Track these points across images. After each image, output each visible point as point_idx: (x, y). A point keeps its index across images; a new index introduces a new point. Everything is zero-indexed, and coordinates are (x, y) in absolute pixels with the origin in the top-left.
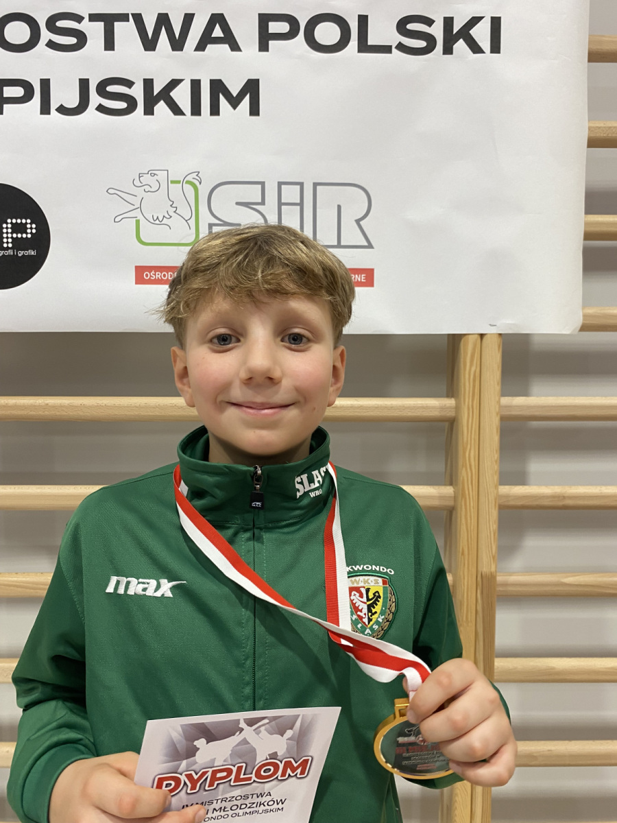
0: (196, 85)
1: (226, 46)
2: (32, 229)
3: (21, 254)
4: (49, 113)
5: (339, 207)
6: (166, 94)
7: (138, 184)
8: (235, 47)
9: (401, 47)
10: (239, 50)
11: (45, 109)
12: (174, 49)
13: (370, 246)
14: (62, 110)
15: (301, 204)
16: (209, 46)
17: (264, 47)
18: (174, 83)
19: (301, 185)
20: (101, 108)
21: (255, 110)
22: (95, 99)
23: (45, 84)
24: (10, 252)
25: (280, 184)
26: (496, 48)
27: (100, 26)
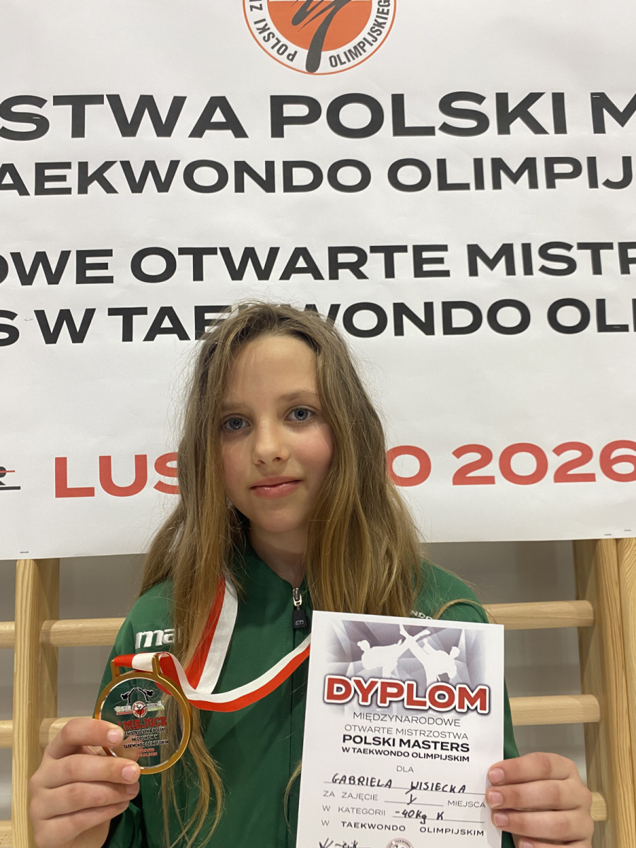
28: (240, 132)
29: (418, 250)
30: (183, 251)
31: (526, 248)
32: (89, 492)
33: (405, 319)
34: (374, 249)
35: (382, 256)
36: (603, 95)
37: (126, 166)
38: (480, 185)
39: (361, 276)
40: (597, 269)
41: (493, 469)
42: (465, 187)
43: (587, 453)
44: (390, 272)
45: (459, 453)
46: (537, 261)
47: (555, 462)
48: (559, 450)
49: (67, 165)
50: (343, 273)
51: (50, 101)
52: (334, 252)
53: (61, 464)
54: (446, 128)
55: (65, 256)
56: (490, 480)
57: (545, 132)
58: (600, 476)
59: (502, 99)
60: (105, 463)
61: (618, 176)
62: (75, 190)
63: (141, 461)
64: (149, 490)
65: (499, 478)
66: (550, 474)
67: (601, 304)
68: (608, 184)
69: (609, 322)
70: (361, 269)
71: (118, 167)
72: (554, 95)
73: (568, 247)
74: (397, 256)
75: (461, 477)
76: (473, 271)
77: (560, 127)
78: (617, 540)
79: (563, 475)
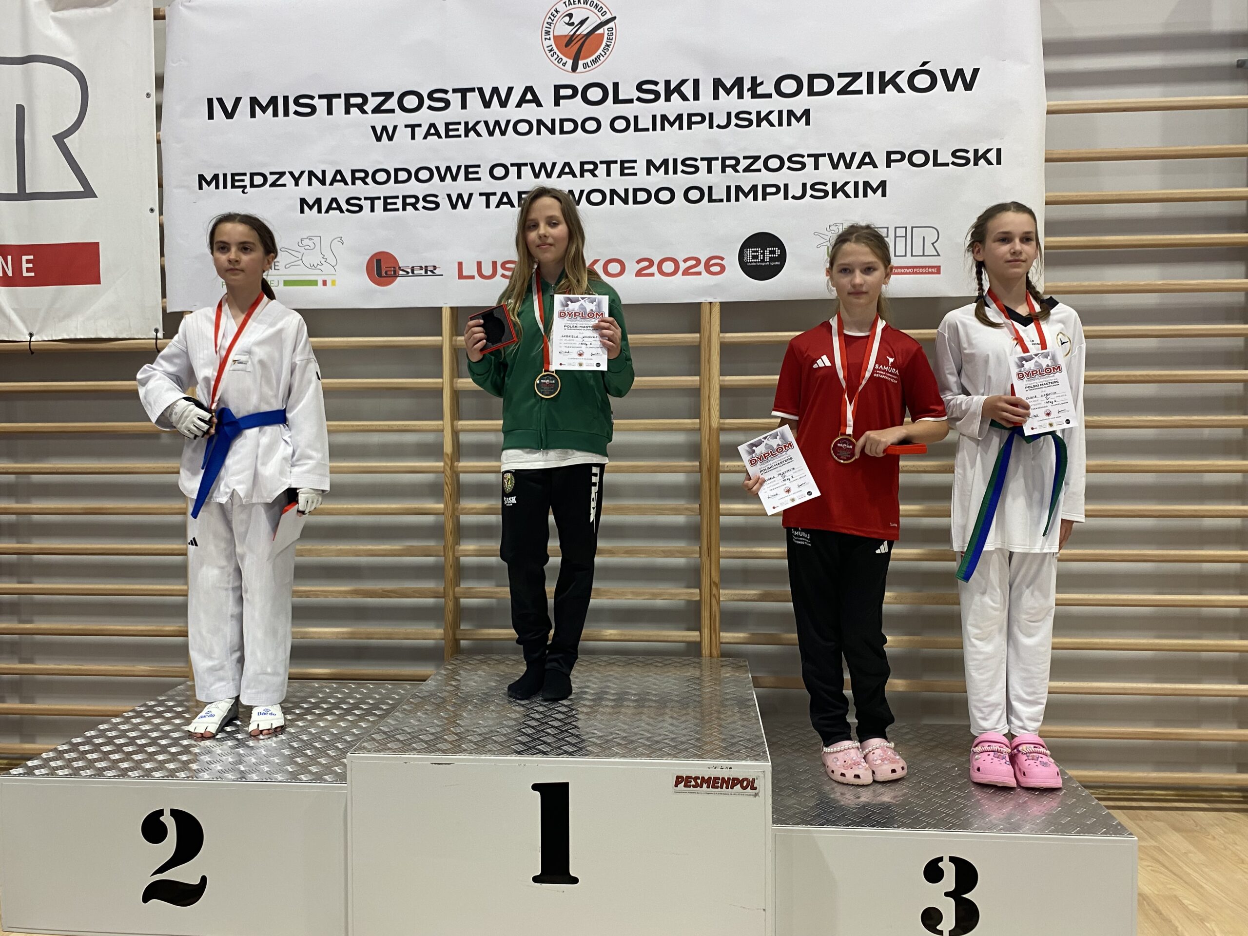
0: (856, 184)
1: (871, 166)
2: (778, 252)
3: (773, 264)
4: (788, 199)
5: (924, 237)
6: (842, 189)
7: (828, 229)
8: (875, 166)
9: (953, 163)
10: (877, 167)
11: (786, 197)
12: (846, 168)
13: (939, 255)
14: (794, 197)
15: (906, 237)
16: (863, 166)
17: (888, 166)
18: (846, 183)
19: (906, 228)
20: (812, 196)
21: (884, 194)
22: (809, 192)
23: (786, 186)
24: (768, 263)
25: (896, 228)
26: (999, 162)
27: (813, 159)
28: (539, 104)
29: (623, 162)
30: (512, 165)
31: (675, 161)
32: (473, 277)
33: (615, 197)
34: (601, 162)
35: (605, 166)
36: (719, 79)
37: (486, 123)
38: (654, 129)
39: (595, 176)
40: (709, 171)
41: (654, 269)
42: (647, 130)
43: (698, 261)
44: (608, 174)
45: (638, 262)
46: (680, 167)
47: (683, 266)
48: (685, 261)
49: (459, 123)
50: (587, 174)
51: (451, 91)
52: (582, 164)
53: (460, 264)
54: (639, 99)
55: (459, 167)
56: (652, 275)
57: (688, 100)
58: (704, 273)
59: (668, 83)
60: (479, 264)
61: (724, 123)
62: (463, 135)
63: (494, 264)
64: (498, 277)
65: (657, 274)
66: (680, 272)
67: (710, 189)
68: (719, 126)
69: (714, 198)
70: (596, 172)
71: (482, 124)
72: (694, 80)
73: (696, 160)
74: (612, 166)
75: (639, 273)
76: (648, 173)
77: (696, 97)
78: (711, 303)
79: (686, 272)
